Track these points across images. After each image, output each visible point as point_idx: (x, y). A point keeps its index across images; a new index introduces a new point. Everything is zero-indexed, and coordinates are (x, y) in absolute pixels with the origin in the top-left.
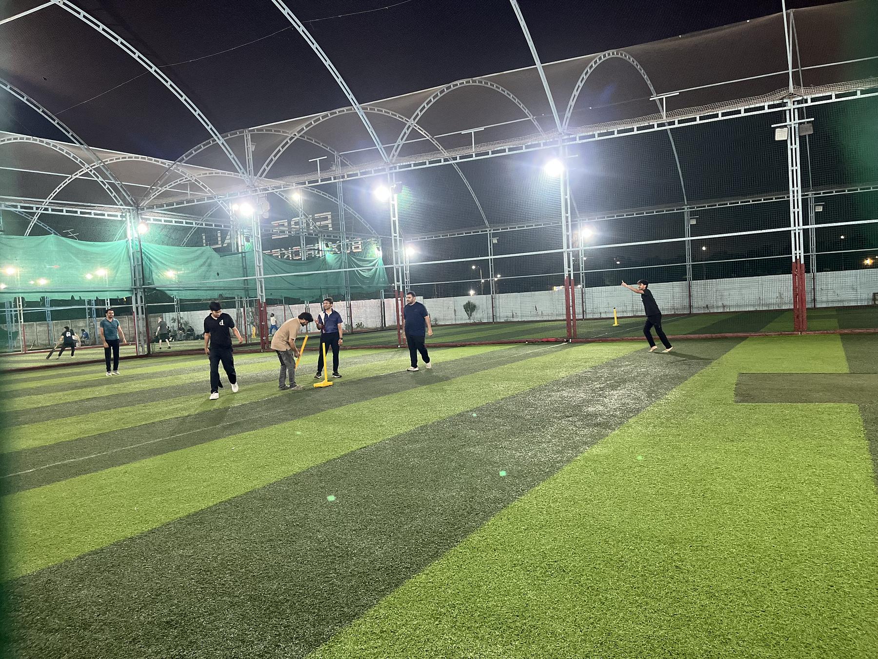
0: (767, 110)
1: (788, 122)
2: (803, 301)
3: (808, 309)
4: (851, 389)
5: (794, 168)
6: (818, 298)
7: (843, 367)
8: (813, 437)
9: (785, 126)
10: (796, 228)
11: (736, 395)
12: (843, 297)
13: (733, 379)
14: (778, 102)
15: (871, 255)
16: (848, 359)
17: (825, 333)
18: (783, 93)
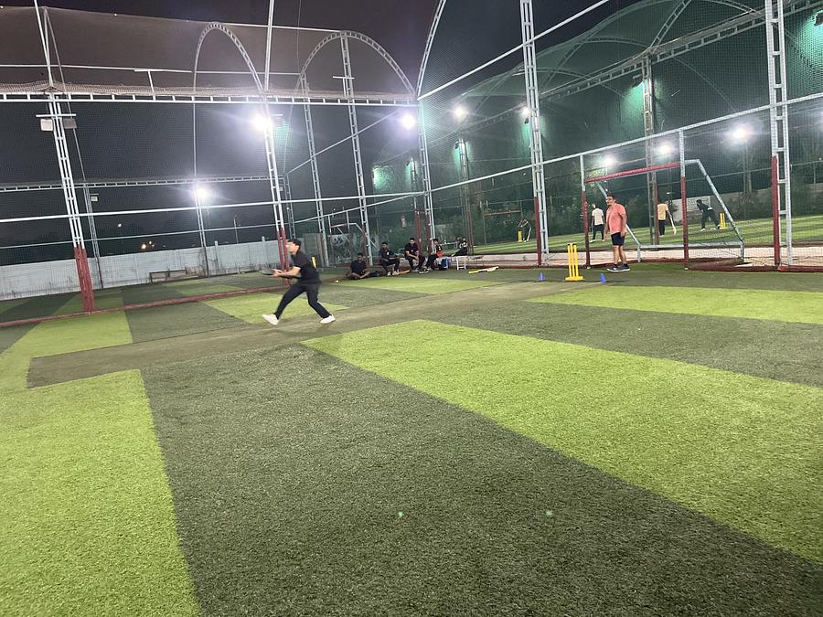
0: (29, 100)
1: (52, 115)
2: (88, 283)
3: (94, 291)
4: (134, 357)
5: (63, 158)
6: (104, 280)
7: (127, 338)
8: (102, 406)
9: (50, 118)
10: (73, 216)
11: (29, 381)
12: (126, 278)
13: (25, 364)
14: (40, 93)
15: (146, 241)
16: (132, 331)
17: (112, 311)
18: (44, 86)
